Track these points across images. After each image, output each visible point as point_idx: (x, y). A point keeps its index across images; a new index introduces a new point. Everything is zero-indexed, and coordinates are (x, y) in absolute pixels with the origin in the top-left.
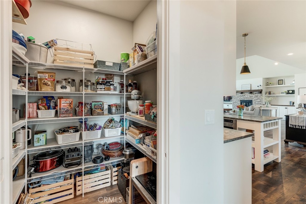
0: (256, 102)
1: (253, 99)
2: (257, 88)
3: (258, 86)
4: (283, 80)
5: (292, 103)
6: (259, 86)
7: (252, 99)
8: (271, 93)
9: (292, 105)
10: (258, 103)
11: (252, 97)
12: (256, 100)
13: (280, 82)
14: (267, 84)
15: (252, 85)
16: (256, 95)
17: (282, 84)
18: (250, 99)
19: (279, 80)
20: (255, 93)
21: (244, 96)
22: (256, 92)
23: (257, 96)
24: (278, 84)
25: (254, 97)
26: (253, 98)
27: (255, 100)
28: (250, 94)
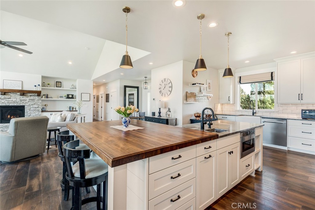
0: (31, 109)
1: (26, 104)
2: (34, 89)
3: (35, 86)
4: (61, 82)
5: (72, 108)
6: (37, 85)
7: (23, 104)
8: (49, 96)
9: (72, 110)
10: (35, 110)
11: (24, 100)
12: (32, 105)
13: (58, 84)
14: (43, 85)
15: (24, 83)
16: (32, 98)
17: (61, 87)
18: (21, 105)
19: (56, 82)
20: (29, 95)
21: (9, 100)
22: (31, 94)
23: (33, 100)
24: (56, 87)
25: (29, 102)
26: (27, 102)
27: (30, 105)
28: (22, 97)
